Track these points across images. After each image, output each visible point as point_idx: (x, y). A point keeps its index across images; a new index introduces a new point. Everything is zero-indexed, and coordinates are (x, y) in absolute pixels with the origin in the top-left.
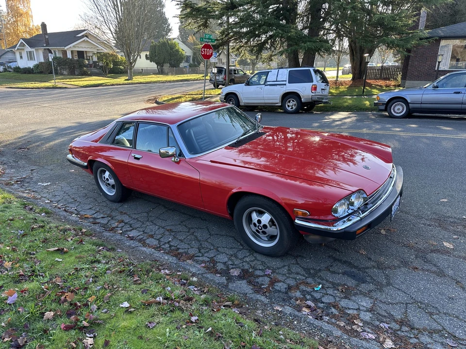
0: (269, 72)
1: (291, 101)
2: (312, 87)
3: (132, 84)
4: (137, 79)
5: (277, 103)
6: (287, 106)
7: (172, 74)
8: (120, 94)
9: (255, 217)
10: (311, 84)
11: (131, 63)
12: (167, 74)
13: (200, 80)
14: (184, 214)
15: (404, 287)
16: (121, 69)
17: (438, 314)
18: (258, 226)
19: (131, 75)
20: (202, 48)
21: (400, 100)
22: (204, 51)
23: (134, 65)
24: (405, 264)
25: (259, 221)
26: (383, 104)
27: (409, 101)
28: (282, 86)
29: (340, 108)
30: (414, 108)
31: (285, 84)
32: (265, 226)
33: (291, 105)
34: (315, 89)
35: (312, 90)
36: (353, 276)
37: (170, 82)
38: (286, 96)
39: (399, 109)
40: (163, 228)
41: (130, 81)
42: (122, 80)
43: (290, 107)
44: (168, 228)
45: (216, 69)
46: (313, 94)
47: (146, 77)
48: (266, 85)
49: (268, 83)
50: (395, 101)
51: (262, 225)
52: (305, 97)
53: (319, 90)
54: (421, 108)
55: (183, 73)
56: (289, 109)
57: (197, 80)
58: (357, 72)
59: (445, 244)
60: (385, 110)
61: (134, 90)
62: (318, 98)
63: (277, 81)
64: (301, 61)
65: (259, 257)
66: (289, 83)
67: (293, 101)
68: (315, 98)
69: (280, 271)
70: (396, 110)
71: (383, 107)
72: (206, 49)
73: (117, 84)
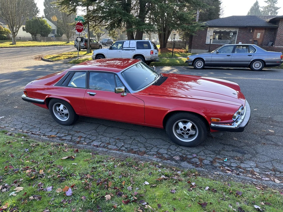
0: (124, 42)
2: (151, 52)
3: (17, 47)
4: (19, 44)
7: (44, 41)
8: (11, 54)
9: (181, 125)
10: (150, 50)
11: (14, 33)
12: (40, 41)
13: (65, 45)
14: (120, 128)
16: (5, 37)
18: (184, 130)
19: (14, 41)
20: (76, 25)
21: (200, 59)
22: (78, 27)
23: (17, 34)
24: (258, 142)
25: (185, 127)
26: (191, 62)
27: (205, 60)
28: (133, 51)
29: (164, 64)
30: (207, 64)
31: (135, 50)
32: (189, 130)
34: (153, 53)
35: (151, 53)
36: (239, 152)
37: (44, 46)
38: (136, 57)
39: (199, 64)
40: (112, 138)
41: (14, 45)
42: (7, 44)
44: (117, 138)
45: (80, 39)
46: (152, 56)
47: (25, 42)
48: (123, 50)
49: (124, 49)
50: (198, 60)
51: (186, 129)
52: (147, 58)
54: (211, 64)
55: (51, 41)
58: (163, 44)
59: (270, 131)
60: (192, 65)
61: (21, 51)
63: (129, 48)
64: (135, 36)
66: (137, 49)
68: (153, 58)
71: (191, 64)
72: (79, 26)
73: (5, 48)
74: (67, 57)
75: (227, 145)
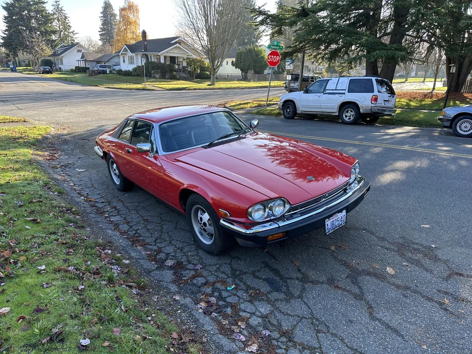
0: (329, 80)
1: (349, 112)
2: (372, 98)
3: (213, 89)
4: (218, 85)
5: (334, 113)
6: (344, 116)
7: (254, 81)
9: (199, 214)
10: (372, 94)
11: (214, 69)
12: (249, 81)
15: (311, 303)
16: (207, 75)
17: (325, 333)
19: (213, 80)
20: (269, 55)
21: (468, 116)
22: (271, 58)
23: (217, 71)
25: (201, 219)
26: (448, 120)
28: (341, 95)
29: (407, 122)
31: (344, 94)
32: (205, 224)
33: (349, 115)
34: (376, 100)
35: (372, 101)
37: (249, 88)
38: (345, 106)
39: (466, 127)
40: (142, 217)
41: (212, 87)
42: (205, 85)
43: (348, 118)
44: (145, 218)
45: (290, 76)
46: (373, 105)
47: (228, 83)
48: (324, 94)
49: (327, 92)
50: (462, 117)
51: (203, 222)
52: (364, 108)
53: (380, 101)
55: (265, 80)
56: (347, 119)
57: (277, 87)
59: (388, 269)
60: (450, 127)
61: (211, 95)
62: (378, 109)
63: (336, 90)
64: (379, 70)
65: (201, 253)
66: (348, 92)
67: (351, 111)
68: (375, 109)
69: (210, 268)
70: (463, 127)
71: (448, 124)
72: (273, 56)
73: (199, 89)
74: (256, 105)
75: (270, 267)
